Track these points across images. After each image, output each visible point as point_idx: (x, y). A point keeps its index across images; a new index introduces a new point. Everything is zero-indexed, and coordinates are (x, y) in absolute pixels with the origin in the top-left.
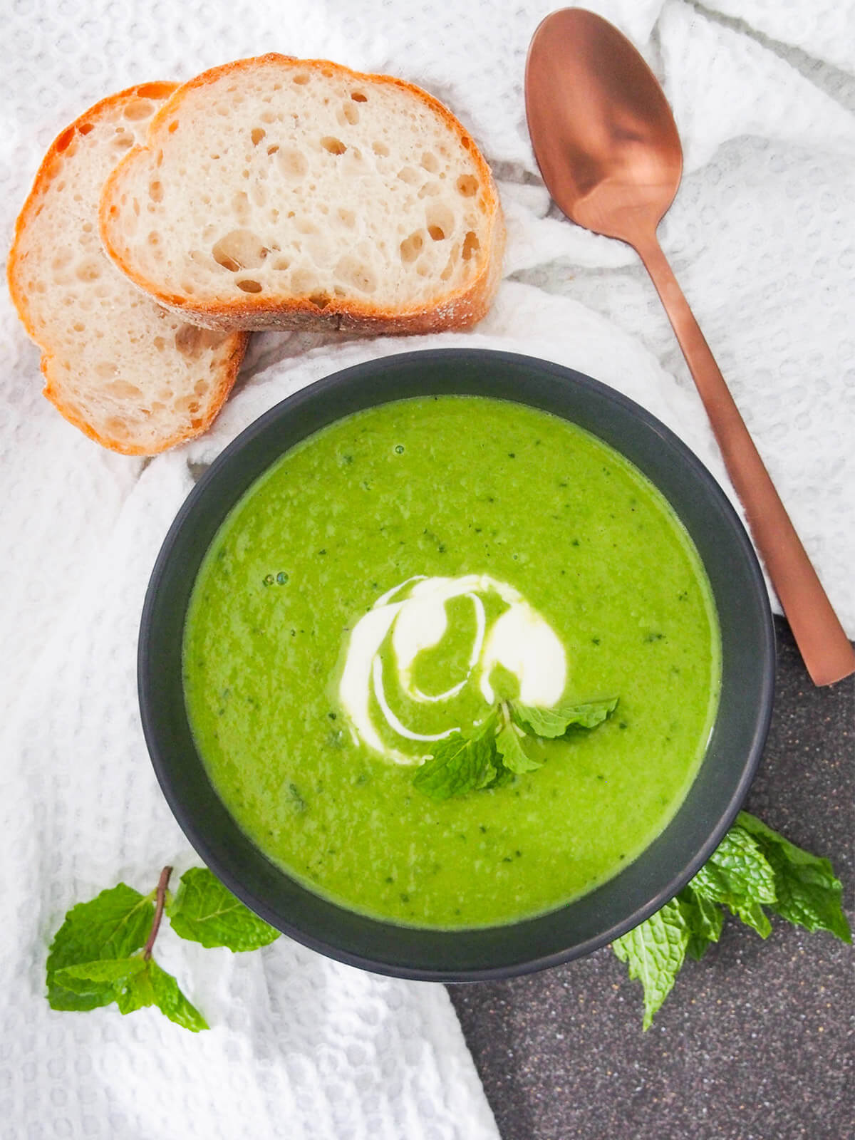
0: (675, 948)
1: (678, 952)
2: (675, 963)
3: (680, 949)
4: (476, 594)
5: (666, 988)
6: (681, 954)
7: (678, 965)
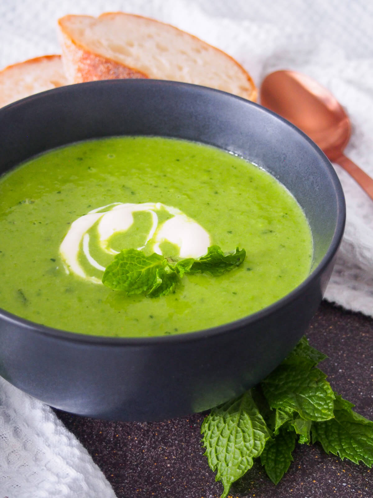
0: (258, 443)
1: (260, 445)
2: (256, 452)
3: (262, 444)
4: (154, 211)
5: (246, 469)
6: (262, 447)
7: (258, 453)
